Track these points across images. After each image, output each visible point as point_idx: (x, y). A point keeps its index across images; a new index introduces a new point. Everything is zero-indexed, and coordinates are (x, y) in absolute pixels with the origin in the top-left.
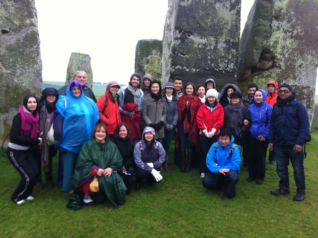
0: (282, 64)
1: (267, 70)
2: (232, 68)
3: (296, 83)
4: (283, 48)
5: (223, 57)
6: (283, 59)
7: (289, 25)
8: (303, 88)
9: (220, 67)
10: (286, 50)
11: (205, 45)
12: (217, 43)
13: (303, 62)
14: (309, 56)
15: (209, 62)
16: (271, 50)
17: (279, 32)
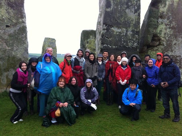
0: (164, 43)
1: (156, 46)
2: (136, 45)
3: (173, 54)
4: (165, 34)
5: (131, 39)
6: (165, 40)
7: (168, 21)
8: (177, 57)
9: (129, 45)
10: (167, 35)
11: (120, 33)
12: (127, 31)
13: (177, 42)
14: (180, 39)
15: (123, 42)
16: (158, 35)
17: (162, 25)
